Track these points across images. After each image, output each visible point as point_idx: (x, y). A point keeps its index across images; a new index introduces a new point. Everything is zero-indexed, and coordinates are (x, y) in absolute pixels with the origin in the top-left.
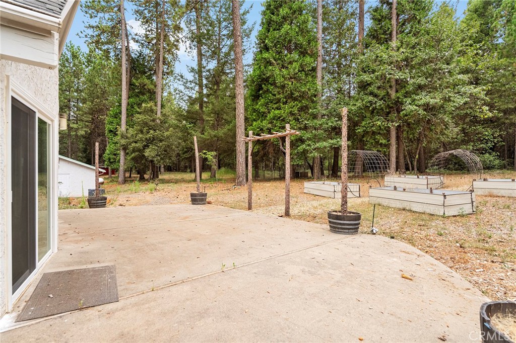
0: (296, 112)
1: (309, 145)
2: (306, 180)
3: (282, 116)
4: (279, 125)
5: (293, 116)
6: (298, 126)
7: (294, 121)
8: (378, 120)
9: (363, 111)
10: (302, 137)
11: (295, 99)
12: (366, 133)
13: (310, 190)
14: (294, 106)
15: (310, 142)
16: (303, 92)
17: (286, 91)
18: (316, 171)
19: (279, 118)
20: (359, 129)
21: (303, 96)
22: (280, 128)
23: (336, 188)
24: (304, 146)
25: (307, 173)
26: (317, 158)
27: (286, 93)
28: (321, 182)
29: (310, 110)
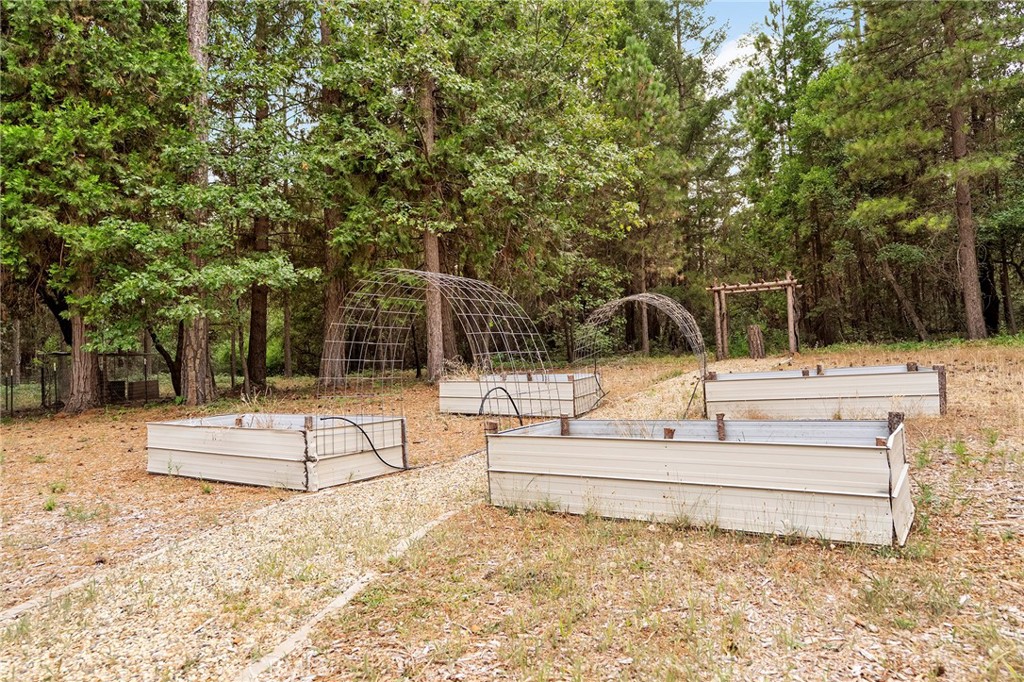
0: (105, 144)
1: (163, 276)
2: (154, 410)
3: (38, 152)
4: (24, 188)
5: (92, 162)
6: (118, 202)
7: (96, 178)
8: (398, 210)
9: (348, 184)
10: (131, 247)
11: (99, 97)
12: (357, 250)
13: (177, 459)
14: (94, 121)
15: (167, 265)
16: (137, 78)
17: (58, 54)
18: (192, 374)
19: (23, 156)
20: (340, 234)
21: (136, 91)
22: (26, 199)
23: (312, 445)
24: (143, 279)
25: (156, 383)
26: (197, 329)
27: (57, 62)
28: (230, 420)
29: (168, 149)
